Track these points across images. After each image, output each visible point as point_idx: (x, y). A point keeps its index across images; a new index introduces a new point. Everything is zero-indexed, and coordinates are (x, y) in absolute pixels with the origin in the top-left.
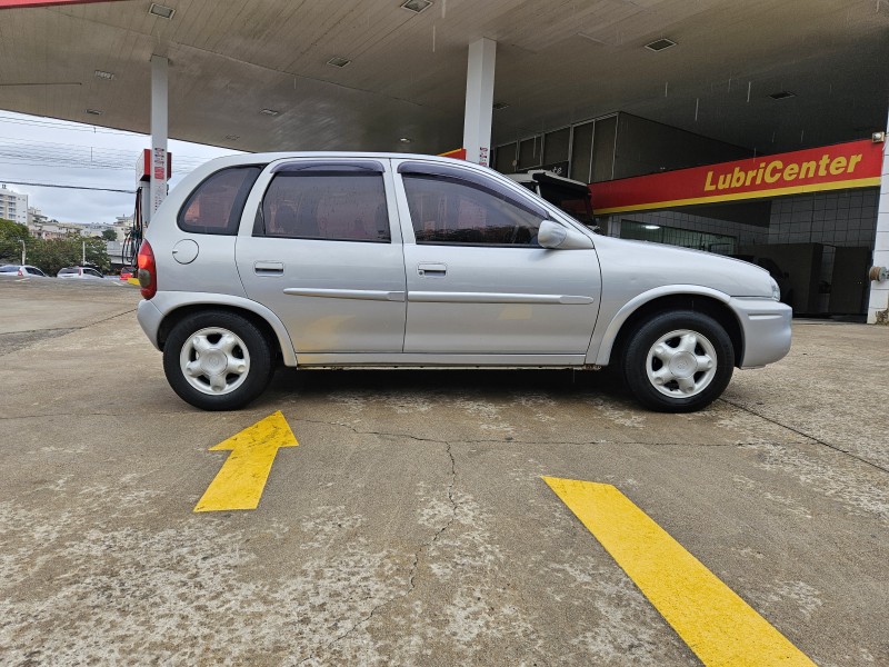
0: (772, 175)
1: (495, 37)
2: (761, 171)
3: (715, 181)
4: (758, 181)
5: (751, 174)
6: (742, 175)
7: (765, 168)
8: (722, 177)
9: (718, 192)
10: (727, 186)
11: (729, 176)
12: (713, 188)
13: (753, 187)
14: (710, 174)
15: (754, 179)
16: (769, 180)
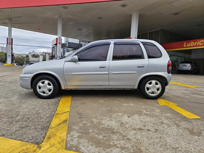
0: (201, 43)
1: (138, 13)
2: (198, 43)
3: (186, 44)
4: (198, 45)
5: (196, 43)
6: (193, 43)
7: (199, 42)
8: (188, 44)
9: (187, 47)
10: (189, 46)
11: (190, 44)
12: (186, 46)
13: (196, 46)
14: (185, 43)
15: (196, 44)
16: (200, 44)
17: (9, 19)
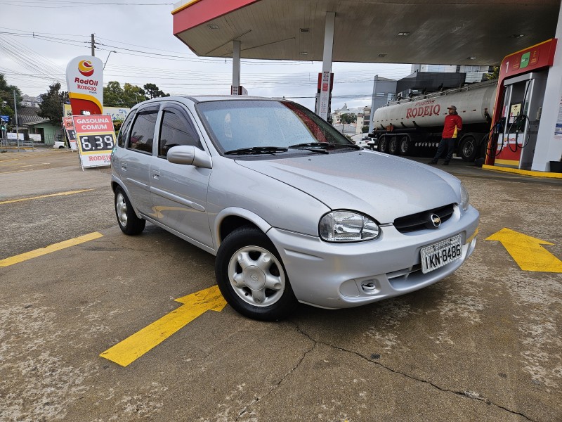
17: (234, 40)
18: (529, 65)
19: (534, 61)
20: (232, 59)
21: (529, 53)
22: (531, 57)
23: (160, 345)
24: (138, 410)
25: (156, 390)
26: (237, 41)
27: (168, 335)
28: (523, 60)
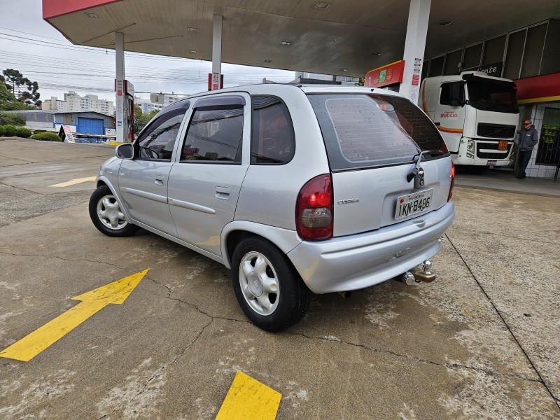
17: (116, 32)
18: (386, 81)
19: (389, 77)
20: (115, 51)
21: (385, 71)
22: (387, 74)
23: (62, 338)
24: (48, 394)
25: (64, 375)
26: (119, 33)
27: (69, 330)
28: (381, 77)
